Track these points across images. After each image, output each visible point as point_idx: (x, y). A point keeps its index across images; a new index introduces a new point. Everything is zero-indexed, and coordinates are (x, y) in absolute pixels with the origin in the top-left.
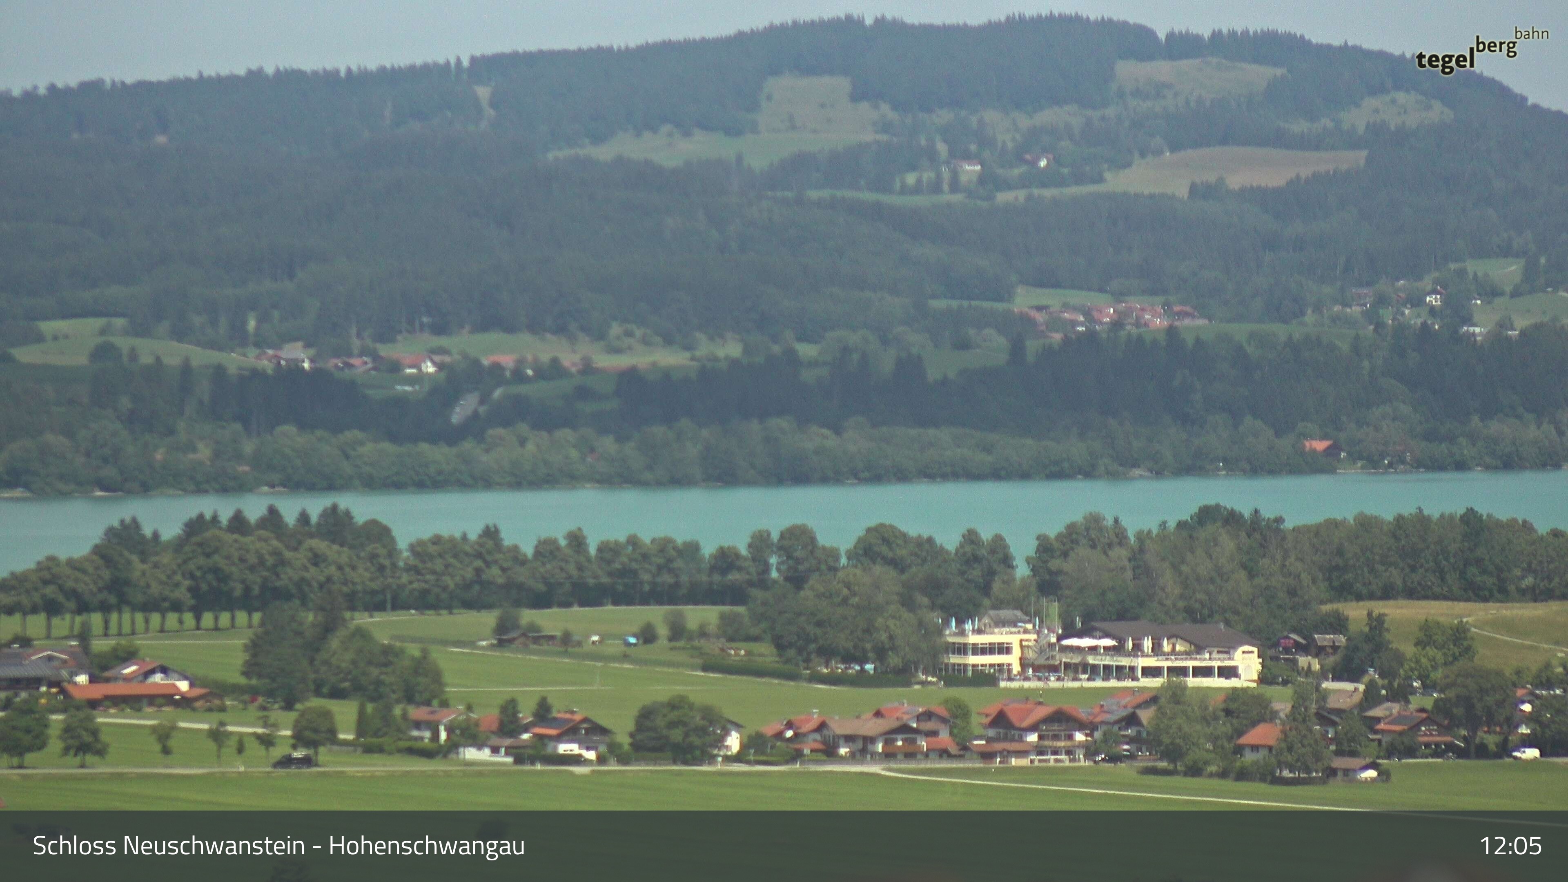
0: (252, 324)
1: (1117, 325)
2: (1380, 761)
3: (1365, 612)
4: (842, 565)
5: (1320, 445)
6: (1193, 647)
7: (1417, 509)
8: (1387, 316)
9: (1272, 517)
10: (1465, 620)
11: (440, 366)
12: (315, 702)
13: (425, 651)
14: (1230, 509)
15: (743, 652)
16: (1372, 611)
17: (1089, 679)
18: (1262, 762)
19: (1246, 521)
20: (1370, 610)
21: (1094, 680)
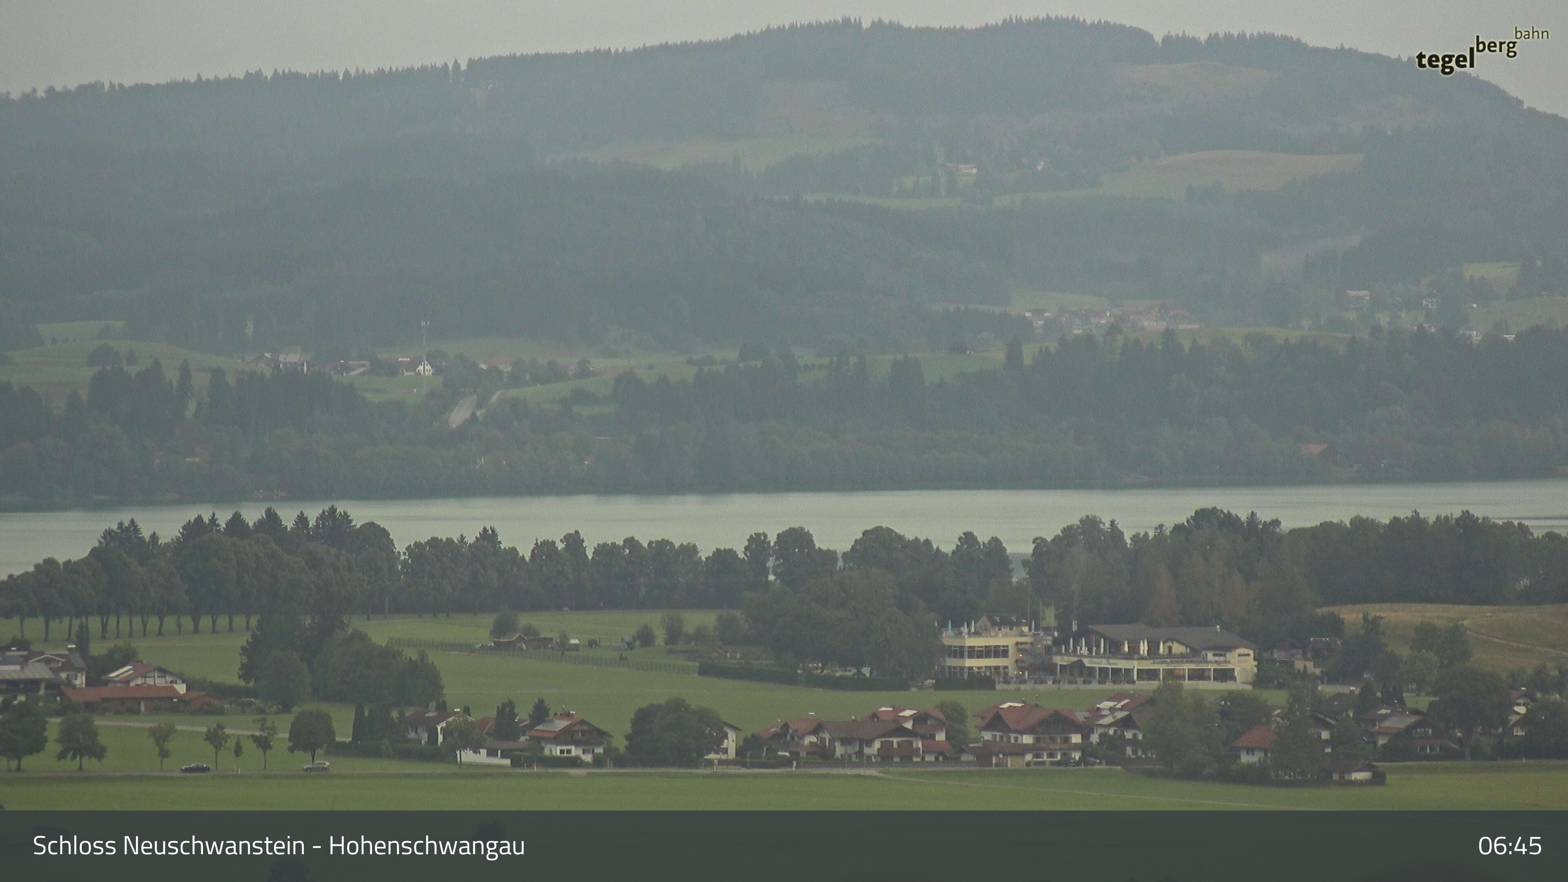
0: (250, 329)
1: (1114, 329)
2: (1375, 763)
3: (1361, 616)
4: (838, 568)
5: (1315, 449)
6: (1188, 650)
7: (1413, 512)
8: (1383, 319)
9: (1268, 520)
10: (1460, 623)
11: (437, 371)
12: (311, 706)
13: (423, 656)
14: (1226, 513)
15: (738, 656)
16: (1367, 614)
17: (1084, 682)
18: (1257, 764)
19: (1242, 524)
20: (1365, 614)
21: (1090, 683)
